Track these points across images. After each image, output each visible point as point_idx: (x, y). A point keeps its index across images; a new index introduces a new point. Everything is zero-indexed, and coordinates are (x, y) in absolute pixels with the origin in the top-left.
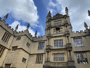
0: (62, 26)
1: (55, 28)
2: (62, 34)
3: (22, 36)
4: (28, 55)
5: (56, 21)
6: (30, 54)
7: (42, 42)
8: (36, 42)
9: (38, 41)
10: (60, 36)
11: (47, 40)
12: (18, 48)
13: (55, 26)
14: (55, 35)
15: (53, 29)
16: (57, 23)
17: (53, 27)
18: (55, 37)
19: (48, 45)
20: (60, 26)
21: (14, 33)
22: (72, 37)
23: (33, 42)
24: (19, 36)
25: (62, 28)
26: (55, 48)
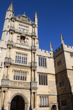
1: (19, 36)
2: (28, 48)
5: (21, 25)
11: (6, 49)
13: (21, 32)
14: (19, 46)
15: (17, 35)
17: (17, 33)
18: (19, 48)
20: (27, 35)
22: (37, 55)
25: (27, 39)
26: (17, 63)
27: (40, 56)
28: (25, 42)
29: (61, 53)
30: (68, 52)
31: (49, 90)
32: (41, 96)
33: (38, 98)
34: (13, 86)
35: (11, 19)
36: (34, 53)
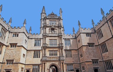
0: (57, 27)
1: (50, 28)
2: (56, 35)
4: (26, 51)
5: (51, 21)
6: (27, 50)
7: (38, 40)
8: (32, 39)
10: (55, 37)
11: (43, 38)
13: (51, 26)
14: (50, 35)
15: (49, 28)
16: (53, 23)
17: (49, 27)
18: (51, 36)
19: (44, 43)
20: (55, 27)
21: (9, 28)
23: (29, 39)
25: (56, 29)
27: (65, 39)
28: (54, 32)
29: (79, 35)
30: (84, 33)
31: (73, 60)
32: (67, 64)
33: (65, 66)
35: (44, 19)
36: (61, 38)
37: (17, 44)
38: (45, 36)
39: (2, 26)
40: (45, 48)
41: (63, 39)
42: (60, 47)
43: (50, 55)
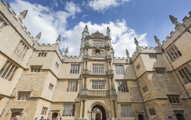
0: (103, 48)
2: (103, 59)
3: (49, 51)
4: (56, 79)
5: (95, 41)
6: (58, 79)
7: (76, 65)
8: (67, 63)
9: (71, 63)
10: (101, 61)
11: (83, 63)
12: (43, 68)
13: (95, 46)
14: (94, 58)
15: (92, 50)
16: (97, 44)
17: (92, 48)
19: (85, 69)
20: (101, 48)
21: (34, 44)
23: (63, 63)
24: (43, 51)
25: (102, 51)
26: (94, 74)
27: (116, 64)
29: (137, 57)
30: (145, 53)
31: (132, 97)
32: (123, 104)
33: (119, 107)
34: (92, 95)
35: (86, 38)
36: (110, 62)
37: (42, 66)
38: (86, 60)
39: (22, 37)
40: (85, 76)
41: (113, 64)
42: (109, 76)
43: (93, 88)
